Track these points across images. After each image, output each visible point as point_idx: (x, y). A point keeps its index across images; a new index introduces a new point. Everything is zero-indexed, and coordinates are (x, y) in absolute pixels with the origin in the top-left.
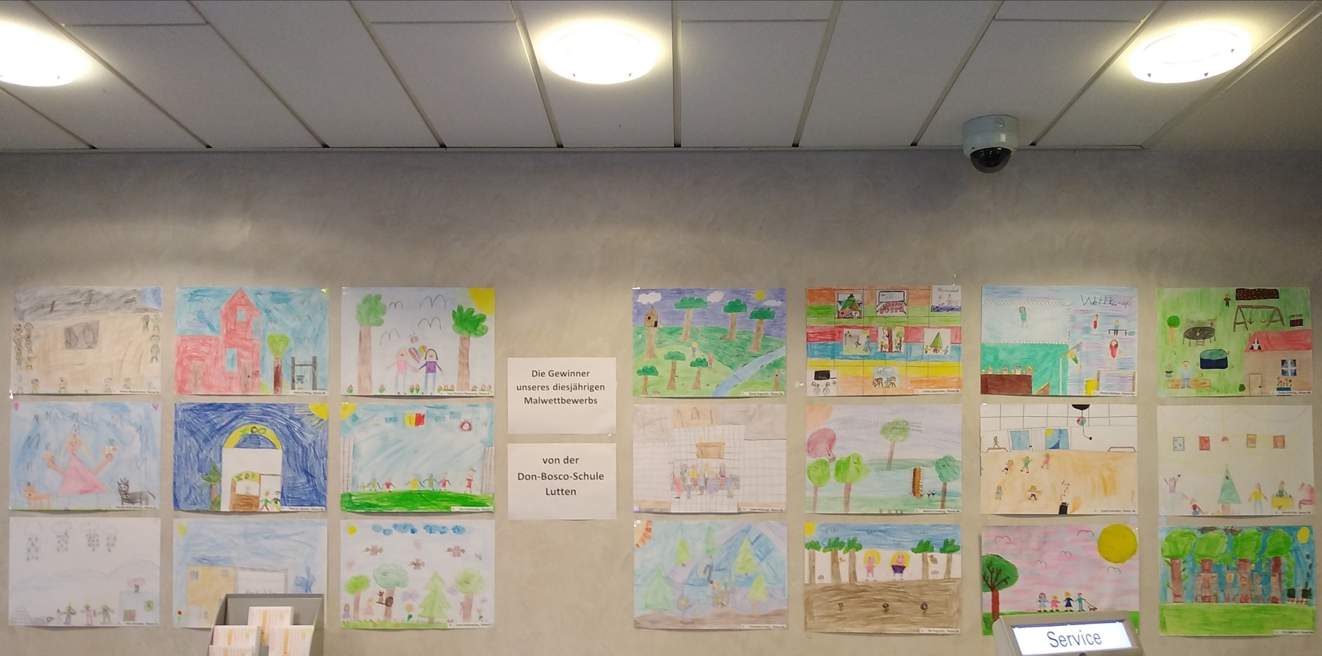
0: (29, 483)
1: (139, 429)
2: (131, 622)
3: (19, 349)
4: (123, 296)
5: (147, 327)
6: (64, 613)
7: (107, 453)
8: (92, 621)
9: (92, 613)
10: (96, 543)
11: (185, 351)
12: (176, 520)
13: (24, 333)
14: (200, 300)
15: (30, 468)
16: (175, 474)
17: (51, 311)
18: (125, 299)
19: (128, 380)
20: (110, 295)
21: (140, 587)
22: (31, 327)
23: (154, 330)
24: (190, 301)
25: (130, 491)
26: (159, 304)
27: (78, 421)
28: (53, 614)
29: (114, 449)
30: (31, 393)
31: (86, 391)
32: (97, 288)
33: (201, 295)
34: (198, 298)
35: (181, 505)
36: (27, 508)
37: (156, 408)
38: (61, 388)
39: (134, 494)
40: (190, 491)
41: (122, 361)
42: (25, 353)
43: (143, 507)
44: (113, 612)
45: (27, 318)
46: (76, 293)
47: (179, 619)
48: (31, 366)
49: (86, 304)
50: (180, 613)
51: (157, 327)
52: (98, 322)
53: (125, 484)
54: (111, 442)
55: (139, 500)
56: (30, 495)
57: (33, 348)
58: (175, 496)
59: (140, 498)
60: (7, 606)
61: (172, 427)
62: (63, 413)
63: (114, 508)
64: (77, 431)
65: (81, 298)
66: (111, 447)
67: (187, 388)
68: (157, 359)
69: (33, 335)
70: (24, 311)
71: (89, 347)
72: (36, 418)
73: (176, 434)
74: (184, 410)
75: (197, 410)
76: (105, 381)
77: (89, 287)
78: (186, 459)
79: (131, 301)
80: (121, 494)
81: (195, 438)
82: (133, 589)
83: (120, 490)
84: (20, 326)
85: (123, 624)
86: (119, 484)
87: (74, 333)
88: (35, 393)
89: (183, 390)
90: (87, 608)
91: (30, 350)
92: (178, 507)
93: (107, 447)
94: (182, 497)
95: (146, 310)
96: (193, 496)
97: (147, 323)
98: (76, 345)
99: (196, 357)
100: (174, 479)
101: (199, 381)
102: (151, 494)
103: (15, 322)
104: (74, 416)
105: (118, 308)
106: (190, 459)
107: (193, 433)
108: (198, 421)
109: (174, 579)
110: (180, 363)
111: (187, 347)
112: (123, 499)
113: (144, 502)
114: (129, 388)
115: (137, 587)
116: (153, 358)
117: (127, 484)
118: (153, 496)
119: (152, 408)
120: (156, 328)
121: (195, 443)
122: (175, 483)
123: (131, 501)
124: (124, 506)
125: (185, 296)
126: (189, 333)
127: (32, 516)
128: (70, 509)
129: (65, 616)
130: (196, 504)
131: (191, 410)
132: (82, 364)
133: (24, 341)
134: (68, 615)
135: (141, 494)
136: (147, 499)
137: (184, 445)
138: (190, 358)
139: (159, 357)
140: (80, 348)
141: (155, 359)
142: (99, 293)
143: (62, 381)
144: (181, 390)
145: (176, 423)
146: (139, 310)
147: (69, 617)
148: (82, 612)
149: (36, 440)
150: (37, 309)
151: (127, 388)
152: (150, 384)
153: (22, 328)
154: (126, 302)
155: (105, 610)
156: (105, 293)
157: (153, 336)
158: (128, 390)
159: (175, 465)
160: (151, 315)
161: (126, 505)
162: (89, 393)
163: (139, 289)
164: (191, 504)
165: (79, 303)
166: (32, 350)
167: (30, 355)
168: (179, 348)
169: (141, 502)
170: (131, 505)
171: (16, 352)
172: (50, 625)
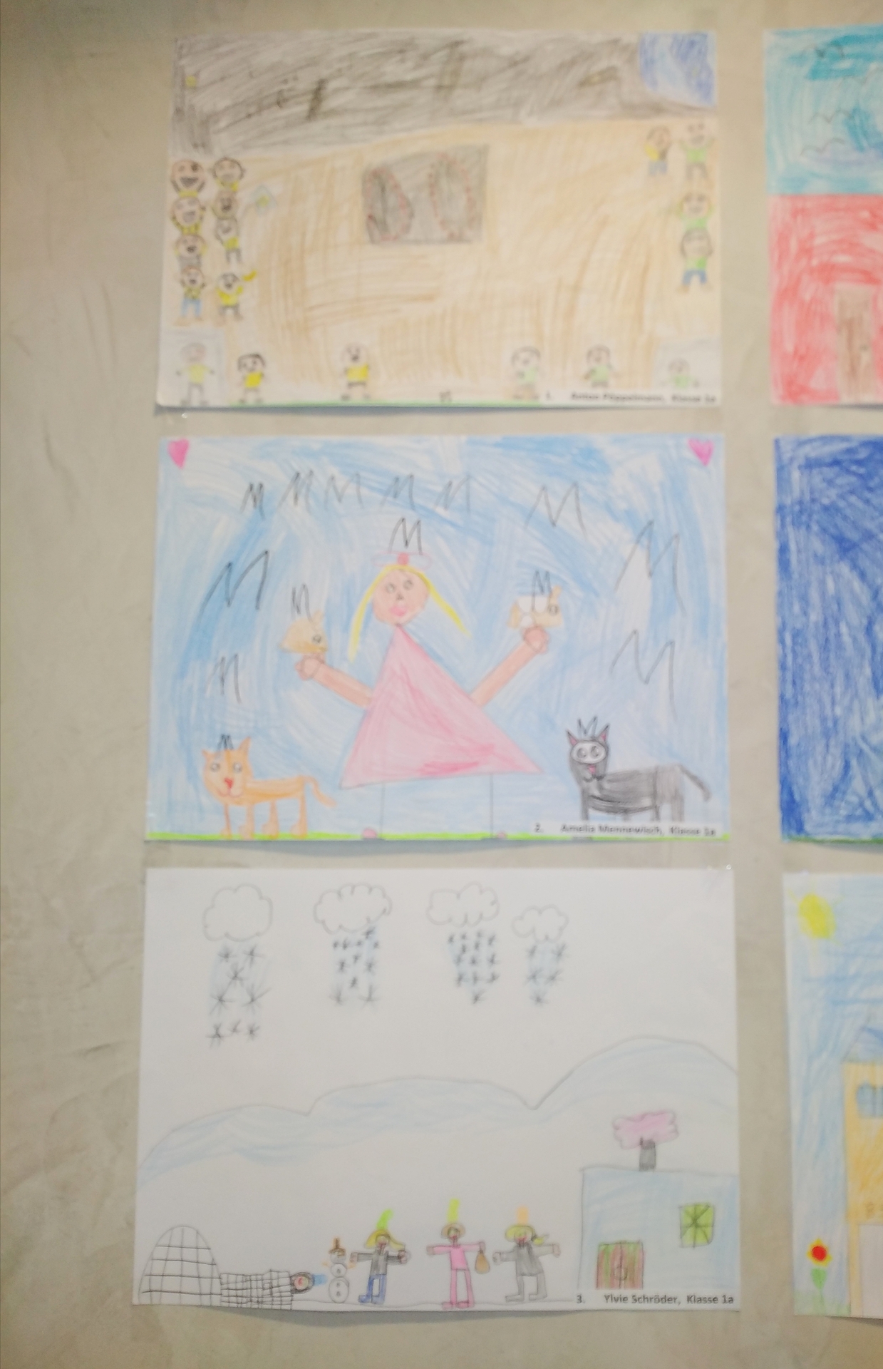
0: (225, 739)
1: (646, 532)
2: (627, 1292)
3: (191, 249)
4: (573, 63)
5: (664, 169)
6: (357, 1257)
7: (527, 622)
8: (469, 1287)
9: (472, 1257)
10: (484, 970)
11: (806, 251)
12: (791, 882)
13: (211, 192)
14: (849, 73)
15: (230, 678)
16: (782, 697)
17: (312, 114)
18: (578, 72)
19: (598, 353)
20: (526, 59)
21: (661, 1149)
22: (237, 171)
23: (689, 176)
24: (814, 74)
25: (617, 765)
26: (704, 88)
27: (413, 506)
28: (319, 1262)
29: (553, 610)
30: (234, 402)
31: (444, 395)
32: (478, 35)
33: (857, 56)
34: (846, 64)
35: (813, 818)
36: (215, 829)
37: (703, 454)
38: (351, 385)
39: (632, 775)
40: (847, 766)
41: (576, 288)
42: (213, 263)
43: (665, 825)
44: (555, 1249)
45: (223, 143)
46: (402, 49)
47: (818, 1277)
48: (235, 307)
49: (439, 88)
50: (819, 1253)
51: (702, 166)
52: (483, 152)
53: (594, 739)
54: (542, 582)
55: (647, 802)
56: (229, 783)
57: (242, 243)
58: (786, 784)
59: (654, 795)
60: (131, 1225)
61: (766, 525)
62: (357, 479)
63: (552, 830)
64: (413, 541)
65: (418, 66)
66: (541, 602)
67: (818, 382)
68: (703, 278)
69: (244, 197)
70: (208, 120)
71: (455, 238)
72: (256, 493)
73: (783, 550)
74: (810, 465)
75: (859, 463)
76: (515, 358)
77: (451, 32)
78: (825, 647)
79: (609, 75)
80: (580, 779)
81: (854, 566)
82: (633, 1156)
83: (576, 764)
84: (195, 167)
85: (595, 1298)
86: (573, 741)
87: (396, 186)
88: (251, 400)
89: (804, 390)
90: (453, 1234)
91: (233, 252)
92: (800, 829)
93: (525, 603)
94: (814, 788)
95: (657, 109)
96: (858, 785)
97: (663, 155)
98: (407, 229)
99: (846, 269)
100: (783, 719)
101: (866, 358)
102: (694, 778)
103: (178, 154)
104: (399, 488)
105: (556, 103)
106: (840, 646)
107: (845, 547)
108: (867, 502)
109: (796, 1115)
110: (787, 294)
111: (812, 236)
112: (587, 798)
113: (665, 810)
114: (604, 384)
115: (648, 1146)
116: (687, 277)
117: (601, 740)
118: (701, 785)
119: (690, 455)
120: (697, 172)
121: (857, 585)
122: (784, 736)
123: (617, 804)
124: (594, 823)
125: (800, 58)
126: (819, 187)
127: (237, 865)
128: (389, 833)
129: (364, 1268)
130: (868, 817)
131: (836, 462)
132: (429, 298)
133: (209, 224)
134: (375, 1266)
135: (654, 776)
136: (677, 798)
137: (814, 596)
138: (828, 273)
139: (714, 268)
140: (417, 242)
141: (695, 280)
142: (486, 52)
143: (355, 358)
144: (794, 391)
145: (780, 509)
146: (632, 110)
147: (377, 1275)
148: (431, 1250)
149: (257, 573)
150: (260, 110)
151: (595, 385)
152: (679, 367)
153: (204, 175)
154: (585, 83)
155: (521, 1243)
156: (506, 50)
157: (687, 198)
158: (600, 391)
159: (783, 667)
160: (678, 128)
161: (599, 819)
162: (458, 399)
163: (629, 38)
164: (850, 818)
165: (415, 84)
166: (238, 252)
167: (234, 268)
168: (782, 239)
169: (655, 809)
170: (617, 821)
171: (181, 258)
172: (301, 1303)
